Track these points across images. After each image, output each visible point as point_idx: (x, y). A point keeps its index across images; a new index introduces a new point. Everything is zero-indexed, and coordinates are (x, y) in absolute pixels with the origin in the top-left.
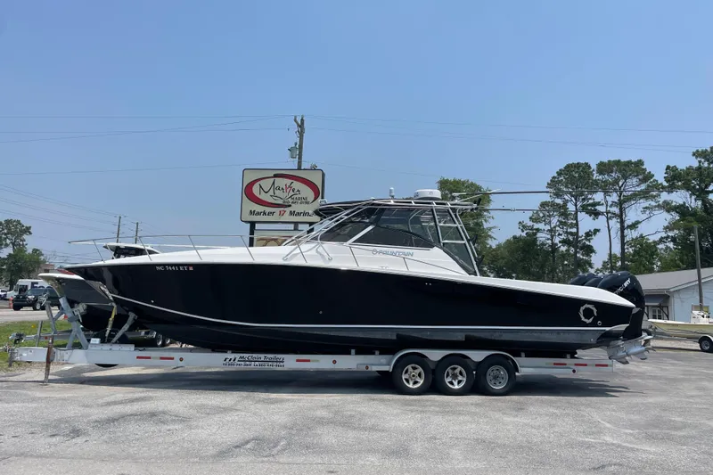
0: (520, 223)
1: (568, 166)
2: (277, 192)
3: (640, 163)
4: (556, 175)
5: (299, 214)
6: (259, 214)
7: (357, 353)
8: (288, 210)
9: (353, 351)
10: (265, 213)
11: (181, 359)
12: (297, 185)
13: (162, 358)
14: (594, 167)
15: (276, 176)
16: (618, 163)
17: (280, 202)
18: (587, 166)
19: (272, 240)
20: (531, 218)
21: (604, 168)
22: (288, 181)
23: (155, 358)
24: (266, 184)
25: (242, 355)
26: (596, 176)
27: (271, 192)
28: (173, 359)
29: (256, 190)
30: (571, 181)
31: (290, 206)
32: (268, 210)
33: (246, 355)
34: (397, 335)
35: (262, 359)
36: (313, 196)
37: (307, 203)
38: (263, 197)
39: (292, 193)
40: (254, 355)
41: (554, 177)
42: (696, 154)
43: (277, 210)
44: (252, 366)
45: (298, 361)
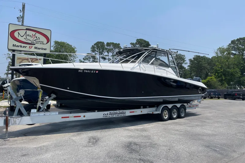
0: (80, 60)
1: (98, 42)
2: (28, 37)
3: (119, 44)
4: (94, 45)
5: (39, 49)
6: (18, 46)
7: (149, 107)
8: (34, 46)
9: (148, 107)
10: (21, 46)
11: (84, 116)
12: (38, 35)
13: (75, 117)
14: (105, 44)
15: (27, 29)
16: (113, 43)
17: (30, 42)
18: (103, 43)
19: (25, 59)
20: (83, 58)
21: (108, 44)
22: (34, 33)
23: (71, 117)
24: (22, 33)
25: (110, 112)
26: (106, 47)
27: (25, 37)
28: (80, 116)
29: (16, 34)
30: (98, 47)
31: (35, 44)
32: (23, 45)
33: (112, 112)
34: (163, 100)
35: (118, 113)
36: (46, 42)
37: (43, 44)
38: (20, 38)
39: (35, 39)
40: (115, 111)
41: (93, 46)
42: (131, 44)
43: (28, 46)
44: (114, 116)
45: (130, 112)
